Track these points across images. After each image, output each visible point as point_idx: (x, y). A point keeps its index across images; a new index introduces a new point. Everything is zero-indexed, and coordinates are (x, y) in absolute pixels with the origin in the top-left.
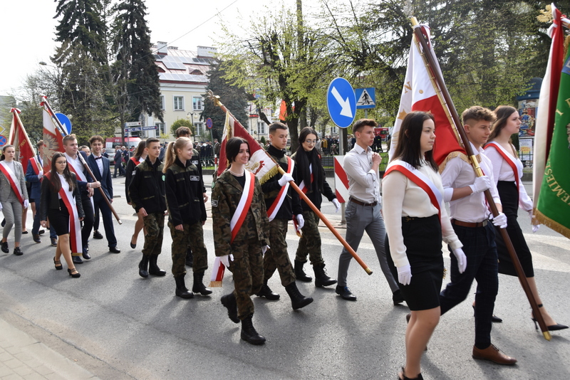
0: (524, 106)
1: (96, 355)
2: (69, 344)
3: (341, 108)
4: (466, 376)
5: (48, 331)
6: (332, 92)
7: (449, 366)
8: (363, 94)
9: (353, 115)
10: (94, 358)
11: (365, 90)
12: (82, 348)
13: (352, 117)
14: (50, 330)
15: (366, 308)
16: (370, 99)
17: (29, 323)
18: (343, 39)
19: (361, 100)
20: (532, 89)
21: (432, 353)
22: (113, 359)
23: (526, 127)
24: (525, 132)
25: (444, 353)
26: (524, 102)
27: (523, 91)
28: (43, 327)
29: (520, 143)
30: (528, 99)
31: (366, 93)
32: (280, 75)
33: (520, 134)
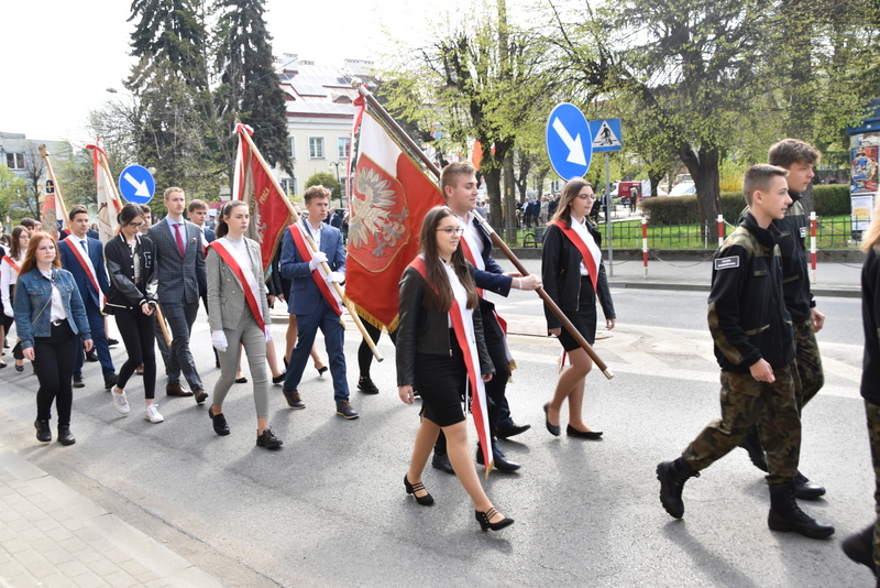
0: (860, 143)
1: (195, 534)
2: (154, 516)
3: (567, 151)
4: (770, 571)
5: (122, 496)
6: (554, 125)
7: (743, 554)
8: (602, 129)
9: (588, 162)
10: (192, 537)
11: (605, 123)
12: (173, 522)
13: (585, 164)
14: (126, 494)
15: (610, 462)
16: (613, 136)
17: (95, 484)
18: (569, 43)
19: (599, 137)
20: (874, 116)
21: (716, 534)
22: (220, 540)
23: (864, 177)
24: (862, 184)
25: (734, 535)
26: (860, 137)
27: (858, 119)
28: (115, 490)
29: (853, 203)
30: (867, 133)
31: (607, 126)
32: (472, 101)
33: (852, 188)
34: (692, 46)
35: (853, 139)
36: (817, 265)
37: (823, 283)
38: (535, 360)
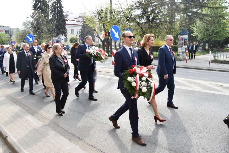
1: (29, 107)
2: (22, 104)
3: (115, 35)
6: (112, 30)
9: (119, 37)
12: (26, 105)
13: (118, 38)
14: (18, 100)
17: (12, 98)
18: (123, 12)
20: (182, 32)
23: (180, 44)
24: (180, 45)
26: (180, 36)
27: (179, 32)
28: (16, 99)
29: (178, 49)
30: (181, 35)
32: (103, 23)
33: (178, 46)
34: (147, 15)
35: (179, 36)
38: (105, 77)
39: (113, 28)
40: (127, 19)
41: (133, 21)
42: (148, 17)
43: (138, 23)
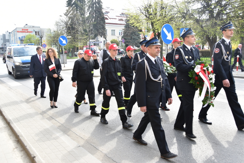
1: (61, 123)
2: (53, 118)
3: (167, 36)
5: (47, 114)
6: (163, 30)
8: (184, 30)
11: (184, 29)
12: (57, 120)
18: (178, 7)
31: (185, 30)
32: (152, 22)
34: (210, 9)
36: (238, 70)
37: (239, 74)
39: (164, 28)
40: (182, 15)
41: (190, 18)
42: (211, 12)
43: (197, 21)
